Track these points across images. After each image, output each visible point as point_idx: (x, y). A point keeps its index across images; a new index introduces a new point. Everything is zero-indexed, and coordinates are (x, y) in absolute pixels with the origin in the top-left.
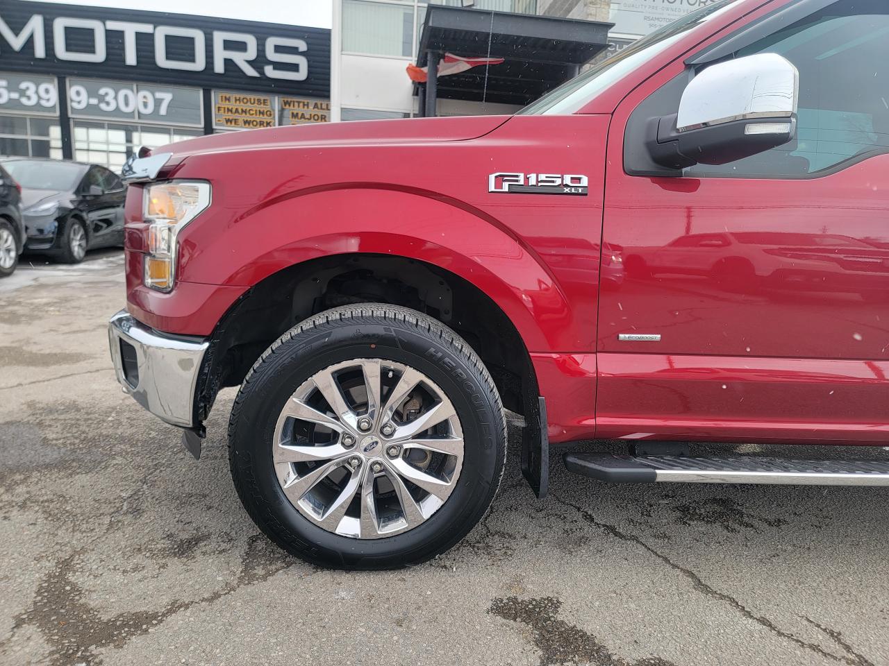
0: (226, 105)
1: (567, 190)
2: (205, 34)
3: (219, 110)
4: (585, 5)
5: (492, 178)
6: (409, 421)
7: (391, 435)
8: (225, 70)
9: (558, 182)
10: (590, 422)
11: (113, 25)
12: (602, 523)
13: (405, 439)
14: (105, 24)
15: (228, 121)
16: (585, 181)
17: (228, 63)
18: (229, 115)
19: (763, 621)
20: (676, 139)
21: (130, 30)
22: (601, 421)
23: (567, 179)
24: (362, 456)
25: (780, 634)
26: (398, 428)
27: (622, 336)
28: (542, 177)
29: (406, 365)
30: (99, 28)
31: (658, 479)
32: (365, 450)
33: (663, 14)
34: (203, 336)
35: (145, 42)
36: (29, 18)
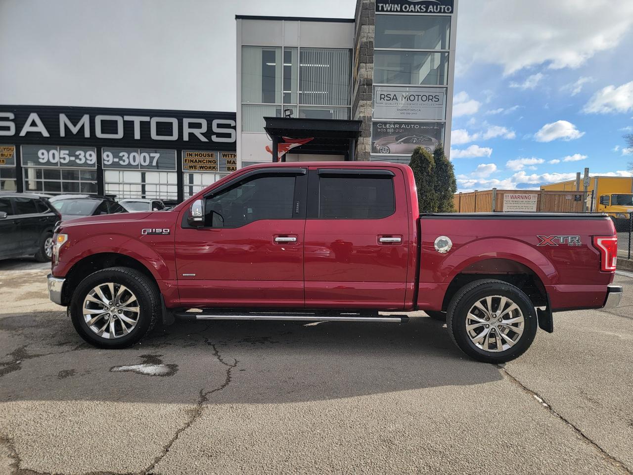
0: (190, 158)
2: (178, 120)
3: (186, 161)
8: (189, 139)
11: (127, 118)
14: (123, 118)
15: (191, 167)
16: (168, 231)
17: (191, 135)
18: (192, 164)
21: (137, 120)
23: (164, 230)
28: (157, 230)
30: (120, 120)
32: (112, 311)
33: (408, 107)
35: (145, 126)
36: (82, 116)
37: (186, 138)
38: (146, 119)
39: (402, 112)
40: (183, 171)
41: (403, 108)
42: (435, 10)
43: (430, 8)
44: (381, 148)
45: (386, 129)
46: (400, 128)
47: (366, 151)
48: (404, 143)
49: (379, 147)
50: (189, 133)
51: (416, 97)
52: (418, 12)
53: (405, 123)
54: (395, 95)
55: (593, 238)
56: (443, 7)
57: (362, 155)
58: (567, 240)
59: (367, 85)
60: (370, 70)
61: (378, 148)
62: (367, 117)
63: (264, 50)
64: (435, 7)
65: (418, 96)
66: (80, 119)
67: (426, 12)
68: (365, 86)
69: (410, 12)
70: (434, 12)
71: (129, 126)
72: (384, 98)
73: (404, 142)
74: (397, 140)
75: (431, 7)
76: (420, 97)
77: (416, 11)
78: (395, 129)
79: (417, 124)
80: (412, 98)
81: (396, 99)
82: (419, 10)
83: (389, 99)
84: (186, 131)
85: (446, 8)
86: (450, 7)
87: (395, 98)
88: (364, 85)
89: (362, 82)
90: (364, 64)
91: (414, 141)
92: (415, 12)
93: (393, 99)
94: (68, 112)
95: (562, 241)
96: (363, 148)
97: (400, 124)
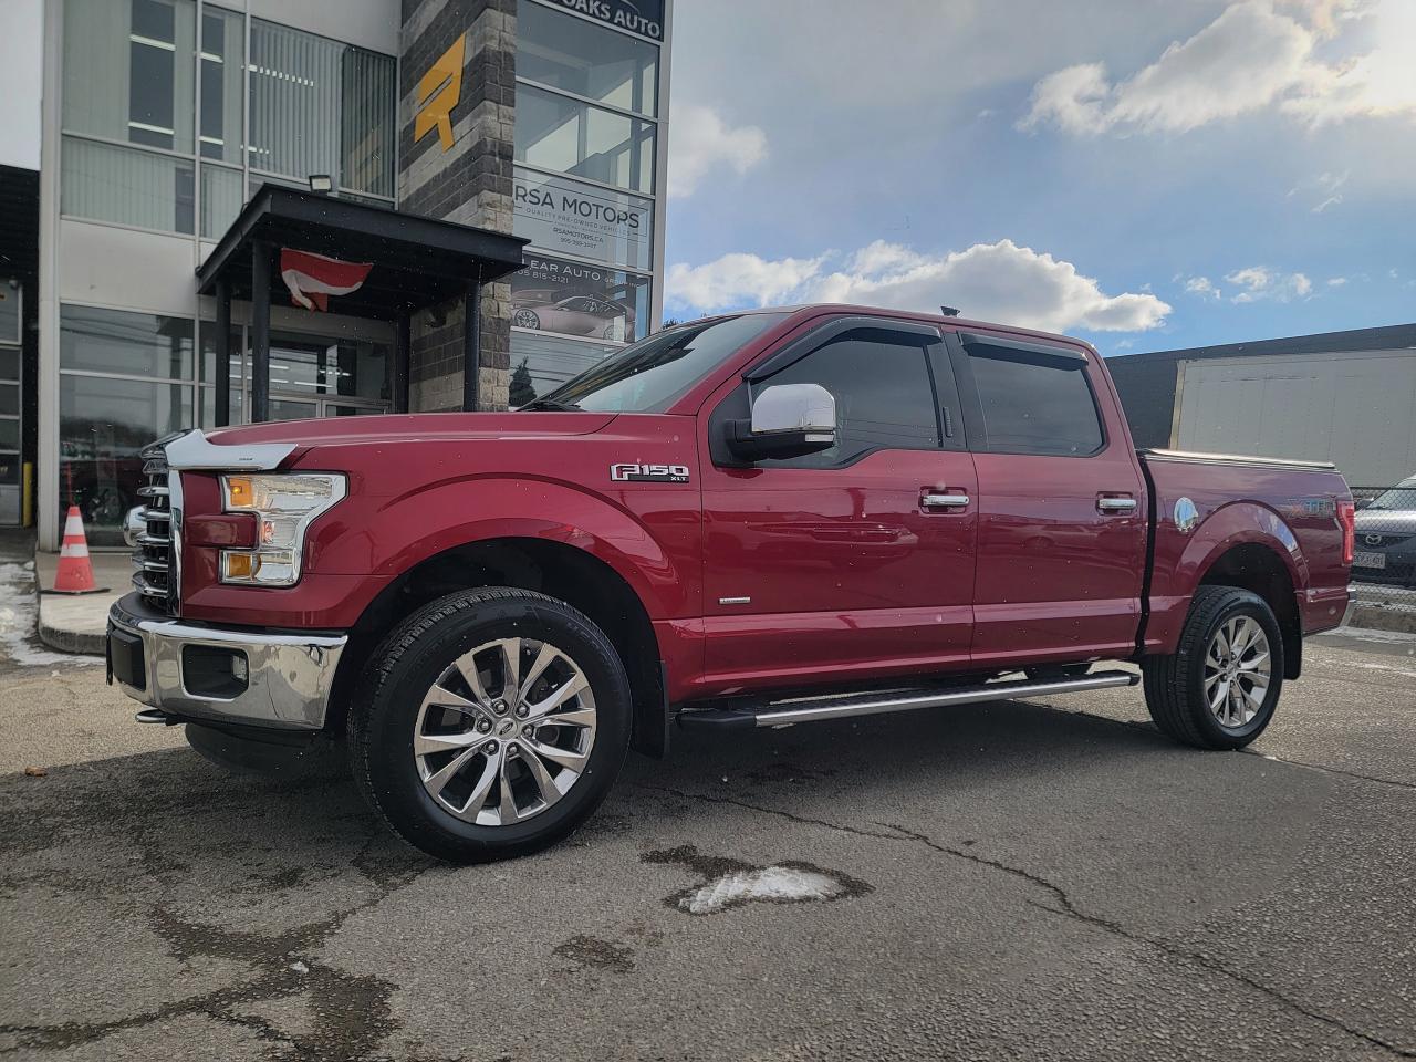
1: (673, 479)
4: (480, 206)
5: (614, 468)
6: (540, 700)
7: (527, 714)
9: (666, 472)
10: (701, 680)
12: (692, 794)
13: (539, 716)
16: (686, 472)
19: (847, 829)
20: (749, 440)
22: (709, 678)
23: (673, 469)
24: (498, 739)
25: (861, 834)
26: (532, 707)
27: (722, 600)
28: (654, 468)
29: (543, 642)
31: (758, 723)
32: (501, 733)
33: (576, 228)
34: (340, 629)
39: (564, 236)
41: (566, 229)
42: (628, 24)
43: (618, 15)
45: (532, 271)
46: (560, 273)
47: (501, 316)
48: (571, 309)
49: (516, 311)
51: (594, 208)
52: (594, 15)
53: (572, 265)
54: (548, 194)
56: (644, 21)
57: (490, 324)
59: (502, 156)
60: (508, 122)
64: (628, 17)
65: (598, 206)
67: (611, 20)
69: (577, 10)
70: (627, 28)
73: (570, 306)
74: (554, 299)
75: (620, 13)
76: (601, 210)
77: (591, 12)
78: (551, 273)
79: (598, 270)
80: (585, 209)
81: (551, 204)
82: (597, 12)
83: (536, 201)
85: (650, 26)
86: (657, 27)
87: (548, 200)
90: (494, 105)
91: (591, 309)
92: (588, 14)
93: (544, 203)
96: (494, 308)
97: (562, 263)
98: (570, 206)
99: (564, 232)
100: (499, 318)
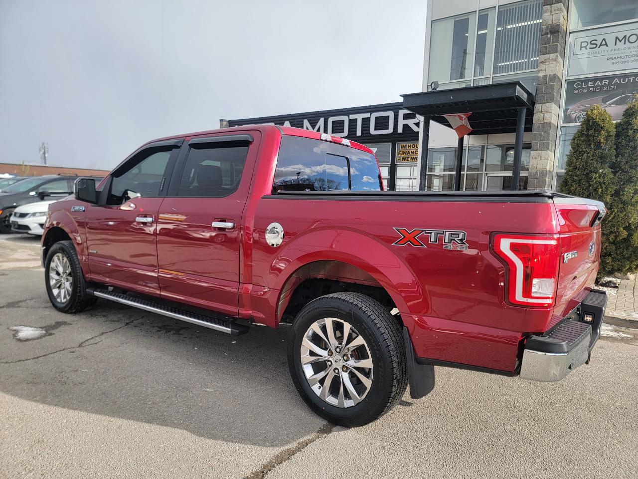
0: (403, 150)
2: (394, 113)
3: (399, 153)
8: (403, 131)
11: (352, 117)
14: (349, 117)
15: (404, 159)
16: (84, 208)
17: (406, 126)
18: (405, 156)
21: (359, 117)
33: (625, 53)
35: (366, 122)
36: (319, 120)
37: (400, 130)
38: (367, 115)
39: (615, 61)
40: (396, 163)
41: (616, 56)
44: (578, 116)
45: (588, 88)
46: (610, 84)
47: (546, 121)
50: (404, 125)
53: (619, 77)
54: (604, 39)
55: (494, 237)
57: (538, 127)
58: (441, 239)
59: (552, 33)
60: (557, 12)
61: (574, 116)
62: (550, 75)
63: (456, 19)
66: (317, 122)
68: (549, 36)
71: (353, 123)
72: (585, 47)
73: (617, 102)
74: (605, 101)
78: (602, 87)
81: (606, 44)
83: (595, 46)
84: (401, 122)
87: (604, 43)
88: (547, 34)
89: (544, 31)
93: (601, 45)
94: (310, 117)
95: (432, 240)
97: (610, 78)
98: (620, 41)
99: (615, 58)
100: (544, 123)
